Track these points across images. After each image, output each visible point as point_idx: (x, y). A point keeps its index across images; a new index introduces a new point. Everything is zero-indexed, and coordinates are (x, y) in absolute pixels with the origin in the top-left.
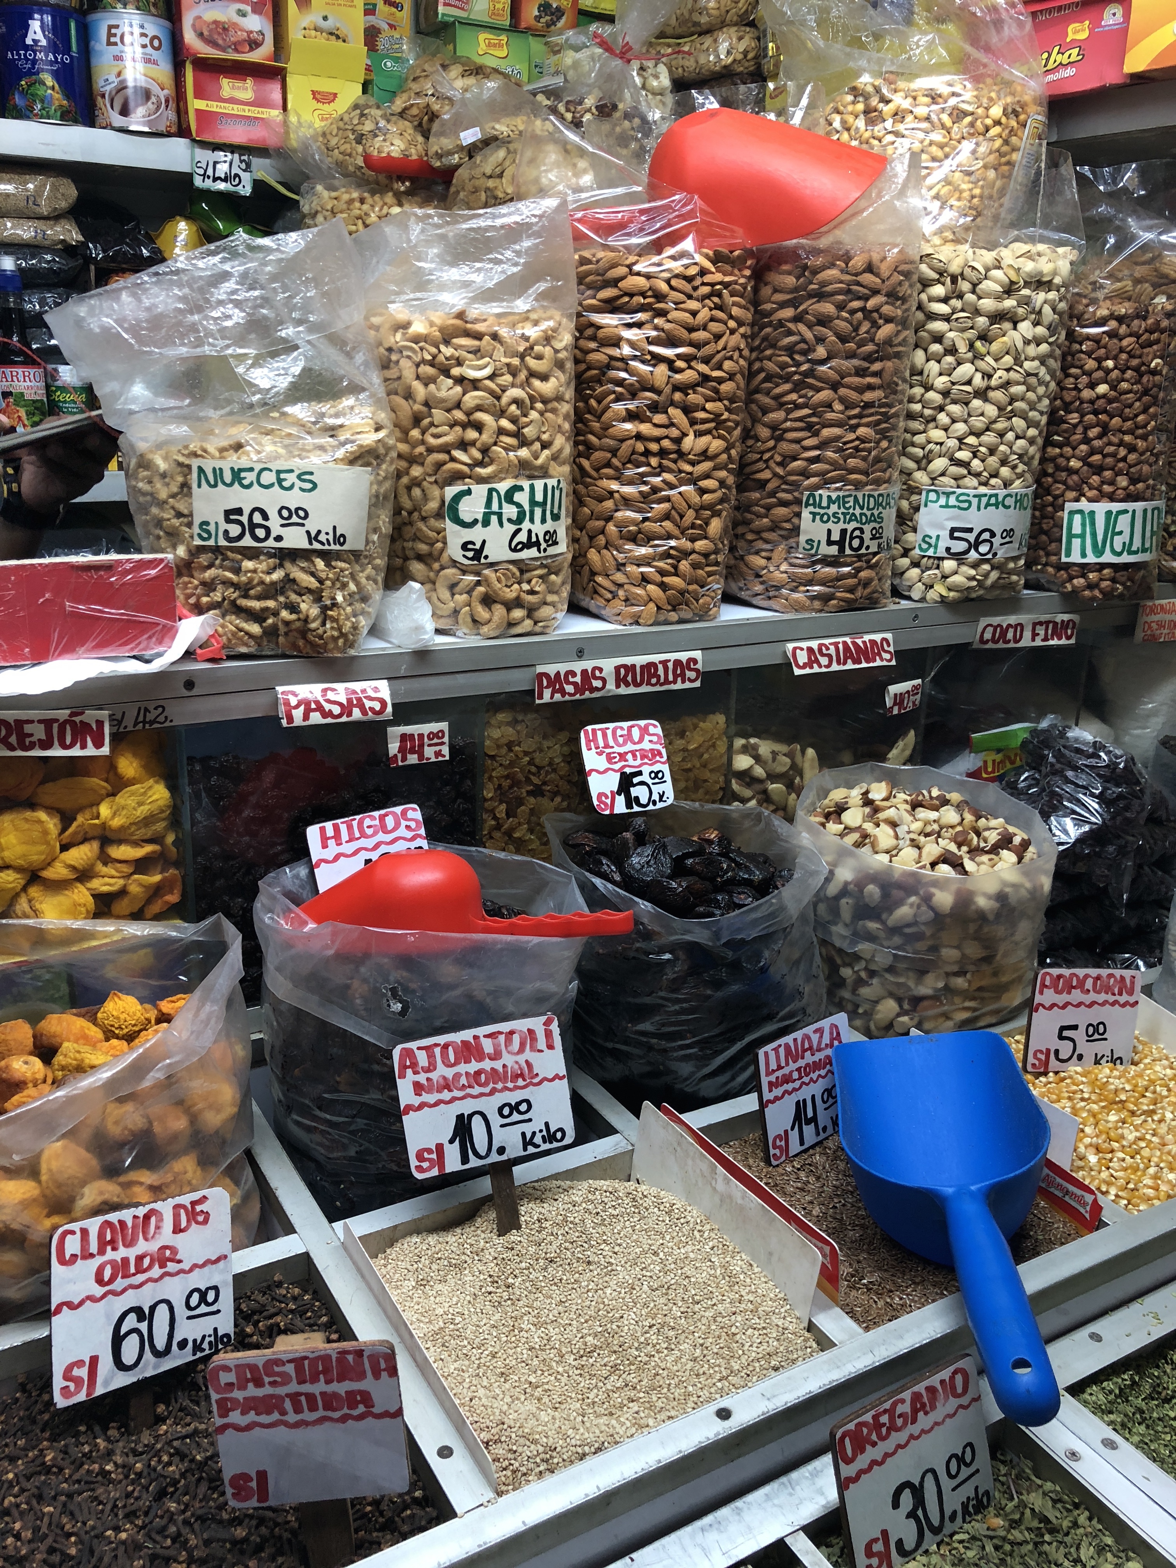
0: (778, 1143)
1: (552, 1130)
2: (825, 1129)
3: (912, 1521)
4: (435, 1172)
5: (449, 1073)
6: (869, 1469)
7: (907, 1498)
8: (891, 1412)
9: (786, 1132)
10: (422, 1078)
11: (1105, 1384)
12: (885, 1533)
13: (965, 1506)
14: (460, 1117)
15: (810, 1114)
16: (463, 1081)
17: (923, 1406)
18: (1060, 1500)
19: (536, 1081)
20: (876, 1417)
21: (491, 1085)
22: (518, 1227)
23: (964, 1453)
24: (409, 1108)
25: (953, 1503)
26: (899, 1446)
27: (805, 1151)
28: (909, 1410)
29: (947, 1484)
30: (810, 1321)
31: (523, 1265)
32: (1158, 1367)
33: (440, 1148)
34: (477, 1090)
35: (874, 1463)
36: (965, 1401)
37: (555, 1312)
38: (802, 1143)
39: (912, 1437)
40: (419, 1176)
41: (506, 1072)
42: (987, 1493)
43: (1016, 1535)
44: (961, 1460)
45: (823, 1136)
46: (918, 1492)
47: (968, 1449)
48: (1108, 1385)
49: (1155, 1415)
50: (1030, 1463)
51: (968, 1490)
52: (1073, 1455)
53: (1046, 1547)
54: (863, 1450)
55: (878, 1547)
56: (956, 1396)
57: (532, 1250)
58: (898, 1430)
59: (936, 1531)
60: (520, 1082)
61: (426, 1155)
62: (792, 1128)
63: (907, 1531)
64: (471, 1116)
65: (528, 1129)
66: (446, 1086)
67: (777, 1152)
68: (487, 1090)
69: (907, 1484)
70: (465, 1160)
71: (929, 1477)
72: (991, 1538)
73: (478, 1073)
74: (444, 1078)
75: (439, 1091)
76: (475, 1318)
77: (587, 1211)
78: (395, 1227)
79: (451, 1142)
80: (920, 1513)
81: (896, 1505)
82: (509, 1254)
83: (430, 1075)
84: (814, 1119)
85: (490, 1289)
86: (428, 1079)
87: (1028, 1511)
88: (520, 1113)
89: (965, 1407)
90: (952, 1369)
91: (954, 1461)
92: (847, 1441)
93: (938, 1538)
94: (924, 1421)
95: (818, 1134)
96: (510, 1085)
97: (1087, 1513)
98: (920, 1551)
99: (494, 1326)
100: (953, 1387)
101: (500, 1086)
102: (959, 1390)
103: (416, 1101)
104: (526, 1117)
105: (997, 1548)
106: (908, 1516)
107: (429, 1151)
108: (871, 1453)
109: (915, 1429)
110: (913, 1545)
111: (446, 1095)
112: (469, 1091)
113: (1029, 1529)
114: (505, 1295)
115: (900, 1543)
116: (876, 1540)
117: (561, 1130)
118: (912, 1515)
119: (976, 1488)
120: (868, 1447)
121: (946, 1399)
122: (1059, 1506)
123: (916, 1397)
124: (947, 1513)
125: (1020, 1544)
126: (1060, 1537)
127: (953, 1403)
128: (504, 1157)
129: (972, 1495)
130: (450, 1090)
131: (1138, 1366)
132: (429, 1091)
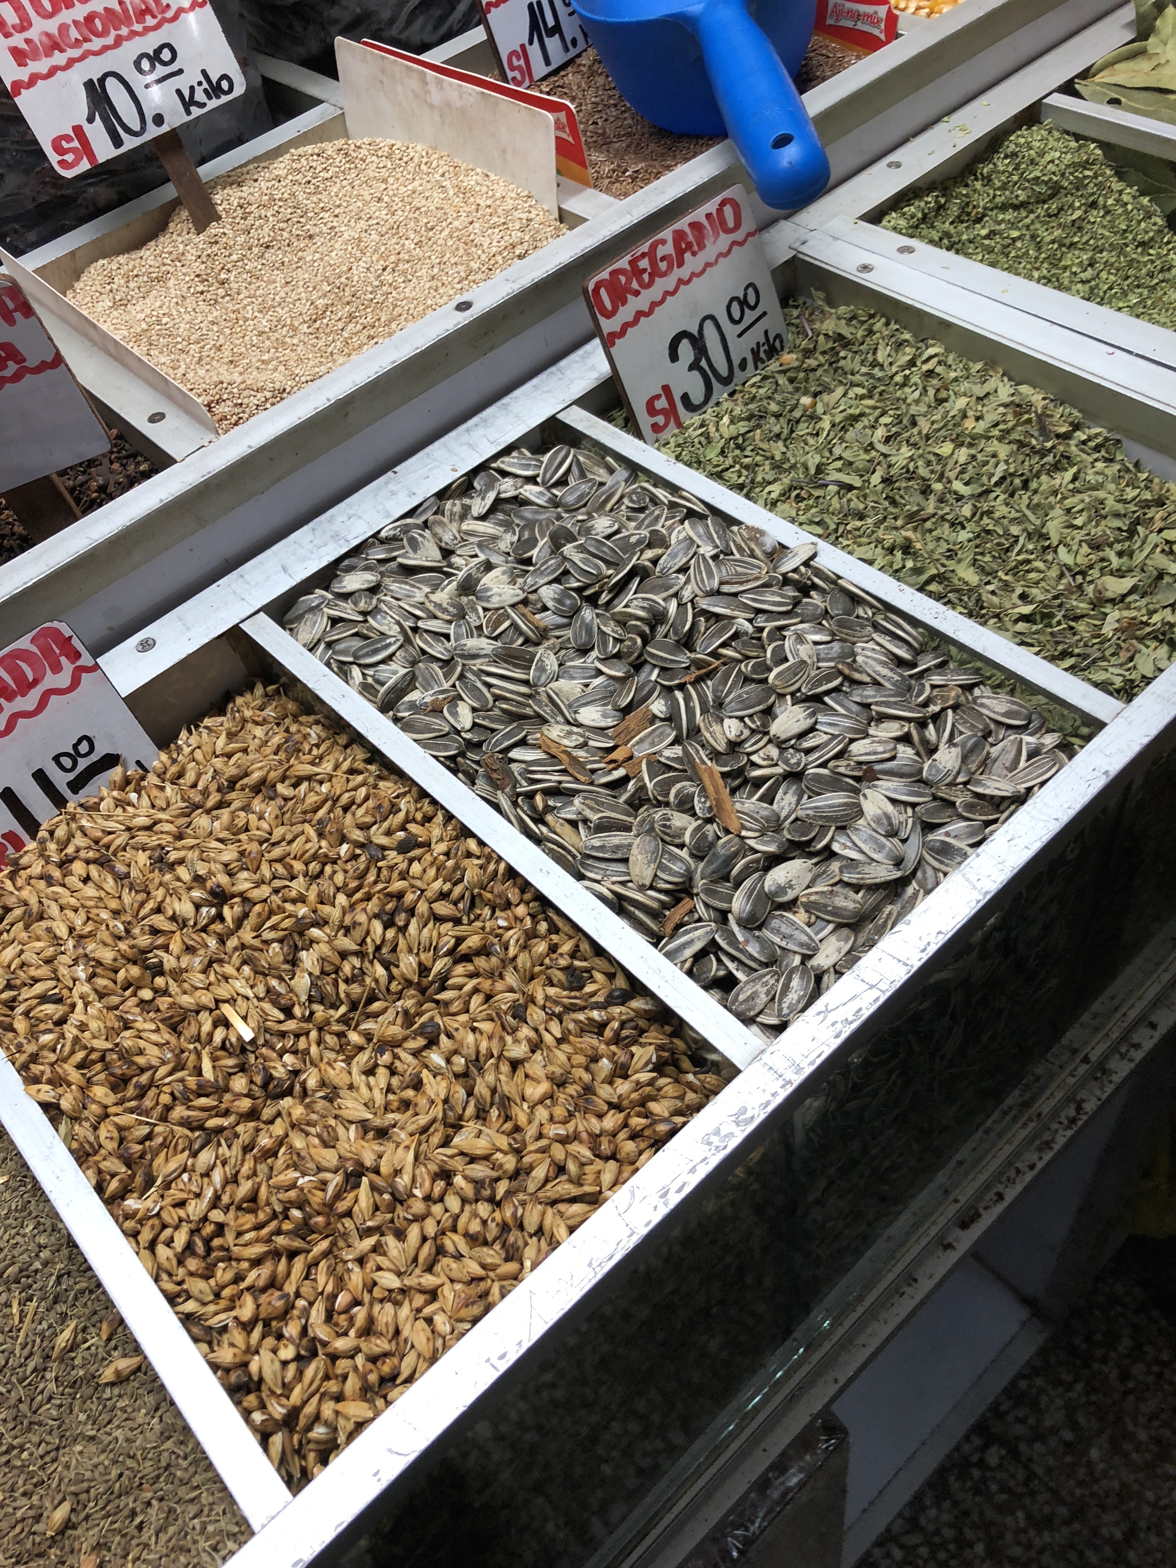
0: (516, 63)
1: (214, 81)
2: (574, 42)
3: (696, 373)
4: (85, 165)
5: (52, 26)
6: (635, 322)
7: (686, 349)
8: (651, 254)
9: (523, 46)
10: (18, 41)
11: (906, 209)
12: (666, 389)
13: (755, 353)
14: (89, 85)
15: (551, 22)
16: (74, 34)
17: (689, 246)
18: (854, 318)
19: (170, 14)
20: (633, 263)
21: (113, 33)
22: (218, 218)
23: (745, 295)
24: (18, 86)
25: (740, 349)
26: (667, 294)
27: (555, 72)
28: (673, 252)
29: (730, 330)
30: (560, 209)
31: (234, 257)
32: (967, 185)
33: (78, 130)
34: (96, 43)
35: (639, 314)
36: (739, 236)
37: (283, 294)
38: (548, 62)
39: (681, 282)
40: (69, 174)
41: (125, 11)
42: (778, 336)
43: (811, 362)
44: (743, 303)
45: (573, 52)
46: (698, 342)
47: (750, 291)
48: (910, 210)
49: (965, 237)
50: (822, 295)
51: (756, 335)
52: (866, 268)
53: (842, 363)
54: (624, 302)
55: (662, 403)
56: (728, 231)
57: (241, 239)
58: (664, 275)
59: (726, 381)
60: (150, 21)
61: (65, 145)
62: (531, 42)
63: (693, 384)
64: (102, 80)
65: (183, 83)
66: (54, 45)
67: (517, 74)
68: (110, 40)
69: (683, 334)
70: (117, 142)
71: (708, 325)
72: (784, 372)
73: (90, 19)
74: (47, 35)
75: (48, 54)
76: (187, 317)
77: (294, 183)
78: (73, 253)
79: (91, 120)
80: (703, 363)
81: (674, 356)
82: (215, 248)
83: (28, 34)
84: (557, 29)
85: (200, 288)
86: (28, 41)
87: (821, 337)
88: (165, 64)
89: (741, 244)
90: (718, 199)
91: (735, 305)
92: (603, 292)
93: (730, 388)
94: (692, 263)
95: (567, 49)
96: (138, 27)
97: (883, 320)
98: (711, 403)
99: (213, 323)
100: (723, 222)
101: (124, 31)
102: (731, 224)
103: (23, 74)
104: (173, 68)
105: (791, 381)
106: (691, 368)
107: (67, 138)
108: (634, 304)
109: (684, 272)
110: (702, 399)
111: (59, 58)
112: (86, 46)
113: (824, 353)
114: (221, 292)
115: (685, 398)
116: (658, 397)
117: (224, 77)
118: (693, 367)
119: (766, 332)
120: (630, 297)
121: (717, 235)
122: (854, 322)
123: (679, 236)
124: (736, 362)
125: (814, 370)
126: (855, 348)
127: (724, 240)
128: (165, 128)
129: (762, 340)
130: (62, 51)
131: (945, 189)
132: (36, 57)
